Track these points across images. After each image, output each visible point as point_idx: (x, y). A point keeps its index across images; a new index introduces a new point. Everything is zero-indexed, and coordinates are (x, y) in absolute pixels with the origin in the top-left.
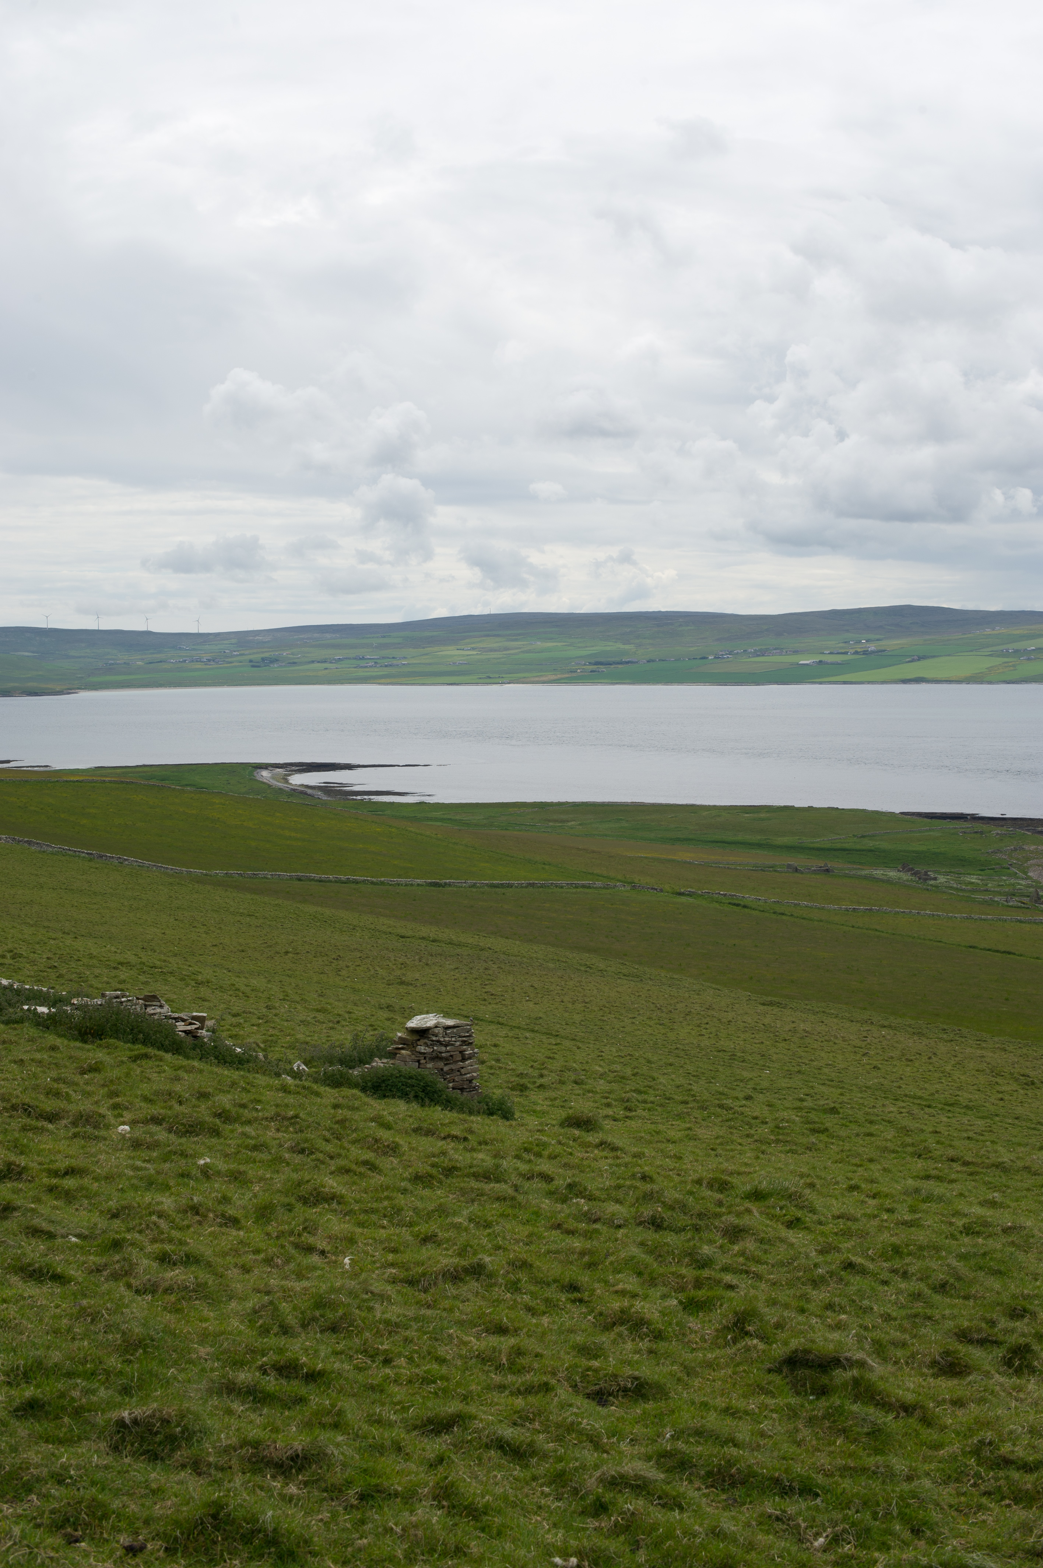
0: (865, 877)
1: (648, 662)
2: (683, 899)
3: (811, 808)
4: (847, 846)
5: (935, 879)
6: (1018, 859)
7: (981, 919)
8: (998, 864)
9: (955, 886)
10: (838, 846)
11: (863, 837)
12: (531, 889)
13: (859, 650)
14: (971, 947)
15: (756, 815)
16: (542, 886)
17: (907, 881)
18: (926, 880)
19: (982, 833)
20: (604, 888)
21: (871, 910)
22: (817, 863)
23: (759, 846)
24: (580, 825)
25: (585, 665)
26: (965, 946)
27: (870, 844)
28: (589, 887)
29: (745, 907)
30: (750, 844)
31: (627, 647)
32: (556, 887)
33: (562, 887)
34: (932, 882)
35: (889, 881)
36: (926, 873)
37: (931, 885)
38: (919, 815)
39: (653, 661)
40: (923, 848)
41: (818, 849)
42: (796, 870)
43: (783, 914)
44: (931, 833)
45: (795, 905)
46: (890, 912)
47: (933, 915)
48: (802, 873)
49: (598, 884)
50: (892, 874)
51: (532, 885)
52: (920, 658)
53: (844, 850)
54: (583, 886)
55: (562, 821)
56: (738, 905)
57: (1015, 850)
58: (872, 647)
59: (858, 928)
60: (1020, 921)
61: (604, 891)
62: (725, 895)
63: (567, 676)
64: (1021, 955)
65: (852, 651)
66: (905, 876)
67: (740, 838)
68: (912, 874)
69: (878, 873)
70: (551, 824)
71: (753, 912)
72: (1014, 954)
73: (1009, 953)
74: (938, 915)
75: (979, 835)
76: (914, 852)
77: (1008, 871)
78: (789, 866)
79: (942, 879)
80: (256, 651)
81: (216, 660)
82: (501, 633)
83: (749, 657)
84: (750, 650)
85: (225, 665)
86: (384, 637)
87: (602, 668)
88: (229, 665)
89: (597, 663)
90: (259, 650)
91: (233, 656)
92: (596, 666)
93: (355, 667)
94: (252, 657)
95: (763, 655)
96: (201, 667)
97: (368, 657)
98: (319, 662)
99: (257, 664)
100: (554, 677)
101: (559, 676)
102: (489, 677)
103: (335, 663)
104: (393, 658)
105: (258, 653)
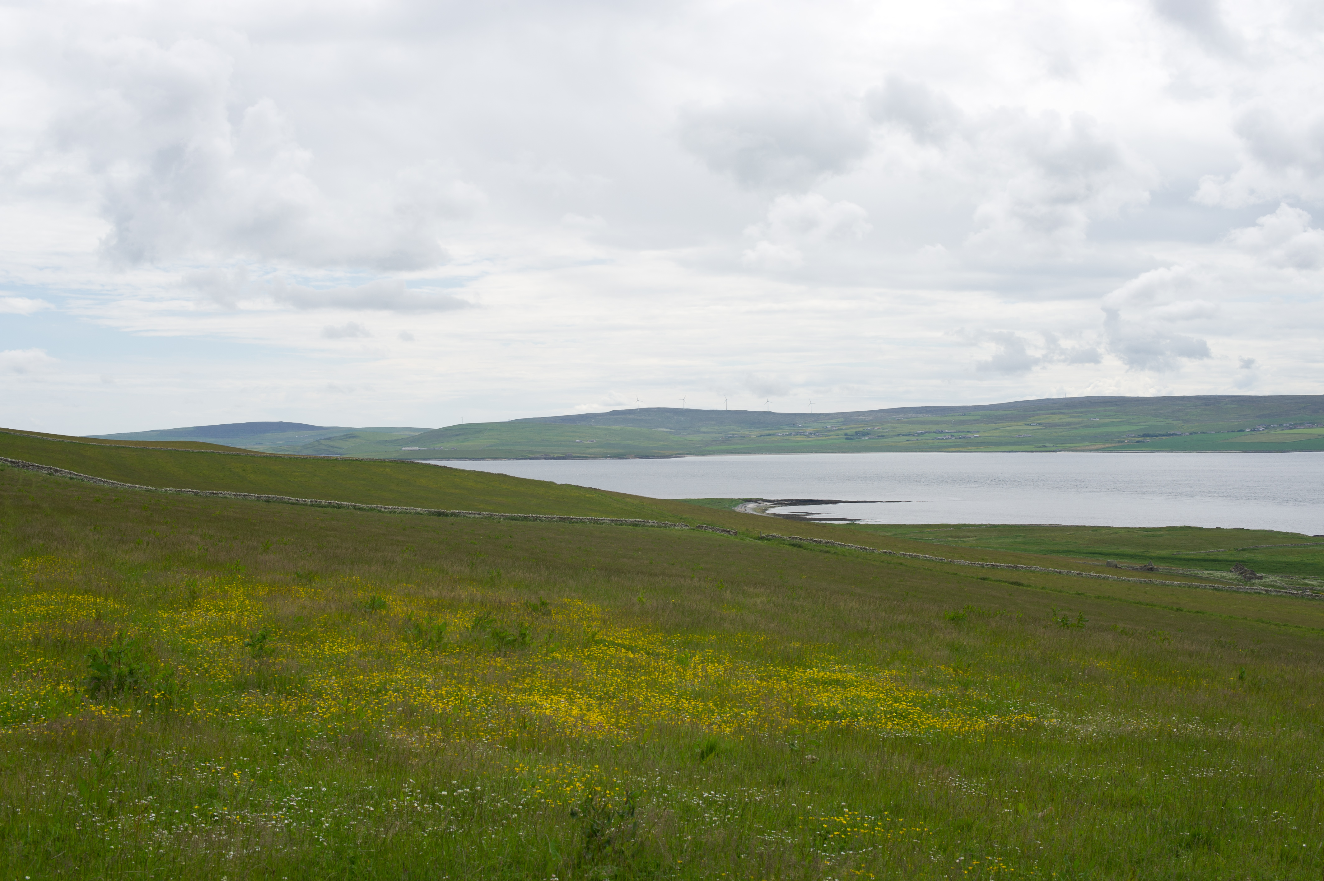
1: (1191, 434)
25: (1134, 437)
31: (1175, 422)
36: (1253, 573)
42: (1116, 566)
80: (852, 426)
81: (817, 434)
82: (1065, 411)
83: (1283, 430)
84: (1285, 425)
85: (824, 438)
86: (965, 415)
87: (1148, 439)
88: (827, 438)
89: (1145, 436)
90: (855, 426)
91: (832, 431)
92: (1143, 438)
93: (933, 439)
94: (847, 431)
95: (1295, 428)
96: (802, 439)
97: (947, 431)
98: (903, 435)
99: (851, 437)
100: (1103, 446)
101: (1107, 445)
102: (1045, 446)
103: (917, 436)
104: (968, 432)
105: (853, 428)
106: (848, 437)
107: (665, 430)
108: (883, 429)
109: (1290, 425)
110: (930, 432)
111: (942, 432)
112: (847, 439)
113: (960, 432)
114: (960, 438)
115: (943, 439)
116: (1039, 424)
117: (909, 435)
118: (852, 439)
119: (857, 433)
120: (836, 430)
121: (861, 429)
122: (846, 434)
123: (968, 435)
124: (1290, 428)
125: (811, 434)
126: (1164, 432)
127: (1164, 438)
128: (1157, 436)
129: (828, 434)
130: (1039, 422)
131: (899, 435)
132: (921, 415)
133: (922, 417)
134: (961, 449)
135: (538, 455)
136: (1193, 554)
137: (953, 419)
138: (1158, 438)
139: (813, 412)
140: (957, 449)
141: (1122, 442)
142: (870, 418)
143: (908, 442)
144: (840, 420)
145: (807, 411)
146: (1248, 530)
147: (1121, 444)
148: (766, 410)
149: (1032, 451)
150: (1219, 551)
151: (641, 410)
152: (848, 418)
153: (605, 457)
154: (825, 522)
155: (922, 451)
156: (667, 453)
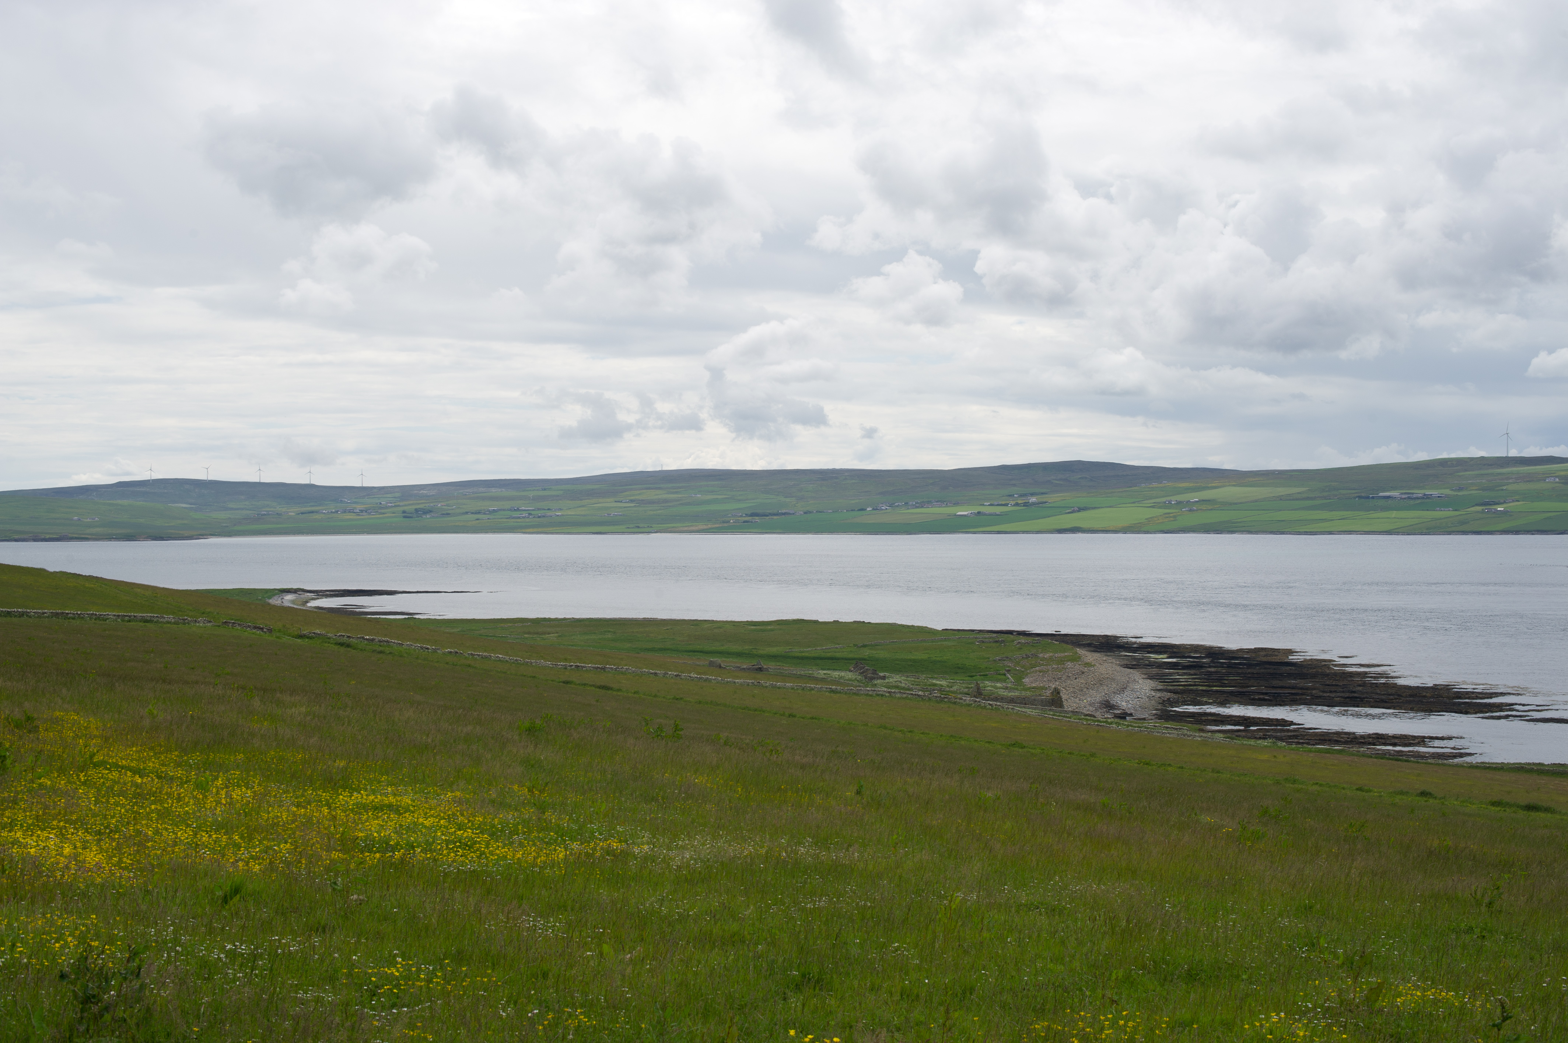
1: (805, 513)
5: (884, 678)
8: (996, 670)
9: (906, 686)
13: (1020, 502)
18: (872, 679)
19: (1002, 642)
31: (788, 500)
34: (878, 681)
36: (874, 673)
42: (718, 666)
52: (1080, 510)
58: (1033, 499)
63: (718, 526)
65: (1013, 503)
75: (997, 644)
78: (712, 663)
79: (894, 679)
80: (412, 502)
81: (369, 511)
82: (662, 486)
83: (908, 509)
84: (911, 503)
85: (378, 516)
86: (545, 490)
87: (757, 519)
88: (381, 516)
89: (753, 515)
90: (415, 502)
91: (387, 507)
92: (750, 518)
93: (507, 518)
94: (406, 508)
95: (922, 507)
96: (351, 517)
97: (523, 508)
98: (472, 513)
99: (410, 515)
100: (705, 527)
101: (709, 526)
102: (638, 527)
103: (488, 514)
104: (549, 509)
105: (412, 504)
106: (406, 515)
107: (184, 505)
108: (448, 505)
109: (917, 503)
110: (504, 510)
111: (518, 510)
112: (405, 517)
113: (539, 509)
114: (539, 517)
115: (519, 518)
116: (632, 501)
117: (479, 513)
118: (411, 517)
119: (417, 510)
120: (392, 506)
121: (421, 506)
122: (404, 512)
123: (549, 513)
124: (917, 507)
125: (362, 511)
126: (775, 511)
127: (775, 517)
128: (767, 516)
129: (383, 511)
130: (632, 498)
131: (467, 513)
132: (493, 490)
133: (494, 492)
134: (540, 530)
135: (25, 536)
136: (807, 652)
137: (531, 494)
138: (768, 518)
139: (364, 485)
140: (535, 530)
141: (727, 522)
142: (433, 493)
143: (478, 521)
144: (397, 495)
145: (358, 484)
146: (869, 623)
147: (726, 525)
148: (308, 482)
149: (623, 533)
150: (837, 648)
151: (153, 480)
152: (406, 492)
153: (110, 538)
154: (378, 616)
155: (495, 532)
156: (186, 533)
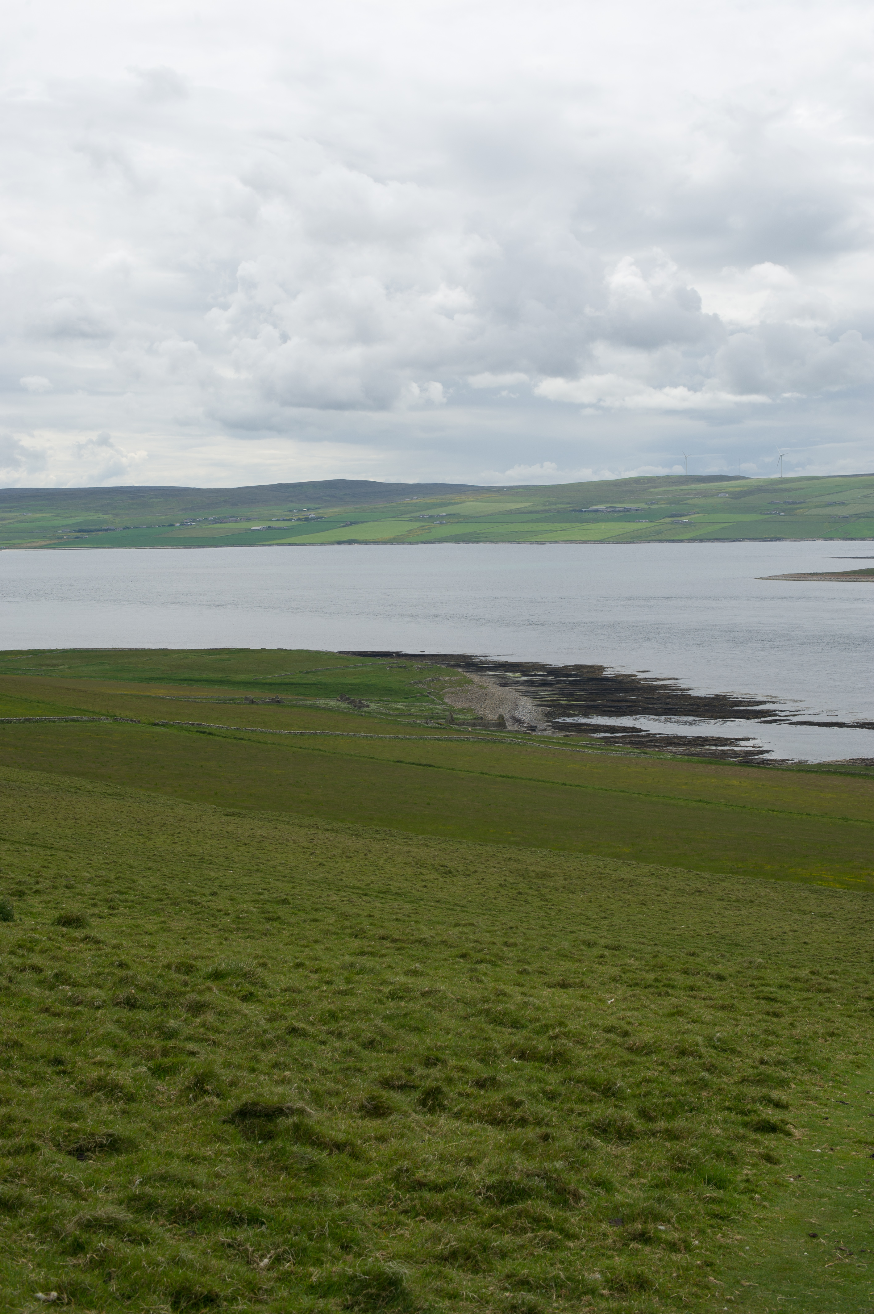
0: (311, 707)
1: (124, 529)
2: (158, 729)
3: (263, 649)
4: (293, 681)
5: (368, 706)
6: (435, 688)
7: (406, 739)
8: (419, 692)
9: (384, 711)
10: (287, 681)
11: (308, 673)
12: (27, 724)
13: (301, 517)
14: (398, 762)
15: (217, 657)
16: (37, 721)
17: (345, 708)
18: (360, 707)
19: (405, 667)
20: (90, 721)
21: (315, 733)
22: (270, 695)
23: (221, 682)
24: (69, 668)
25: (70, 532)
26: (394, 762)
27: (313, 678)
28: (77, 721)
29: (210, 734)
30: (213, 681)
31: (106, 516)
32: (49, 721)
33: (54, 722)
34: (365, 709)
35: (329, 709)
36: (360, 702)
37: (365, 712)
38: (354, 653)
39: (128, 528)
40: (357, 681)
41: (270, 684)
42: (252, 702)
43: (242, 739)
44: (364, 668)
45: (253, 731)
46: (331, 734)
47: (367, 736)
48: (257, 704)
49: (85, 718)
50: (332, 703)
51: (29, 720)
52: (352, 523)
53: (292, 684)
54: (73, 720)
55: (53, 665)
56: (204, 733)
57: (433, 680)
58: (312, 515)
59: (305, 748)
60: (438, 739)
61: (90, 724)
62: (193, 724)
63: (54, 541)
64: (439, 767)
65: (296, 518)
66: (343, 705)
67: (204, 676)
68: (349, 703)
69: (321, 702)
70: (44, 668)
71: (217, 738)
72: (434, 766)
73: (430, 766)
74: (371, 736)
75: (403, 669)
76: (349, 684)
77: (428, 698)
78: (246, 699)
79: (373, 706)
83: (210, 524)
84: (210, 519)
87: (85, 534)
89: (80, 531)
92: (79, 534)
95: (221, 522)
100: (43, 543)
101: (48, 542)
109: (215, 519)
124: (217, 523)
126: (99, 528)
127: (100, 533)
138: (94, 534)
141: (61, 538)
